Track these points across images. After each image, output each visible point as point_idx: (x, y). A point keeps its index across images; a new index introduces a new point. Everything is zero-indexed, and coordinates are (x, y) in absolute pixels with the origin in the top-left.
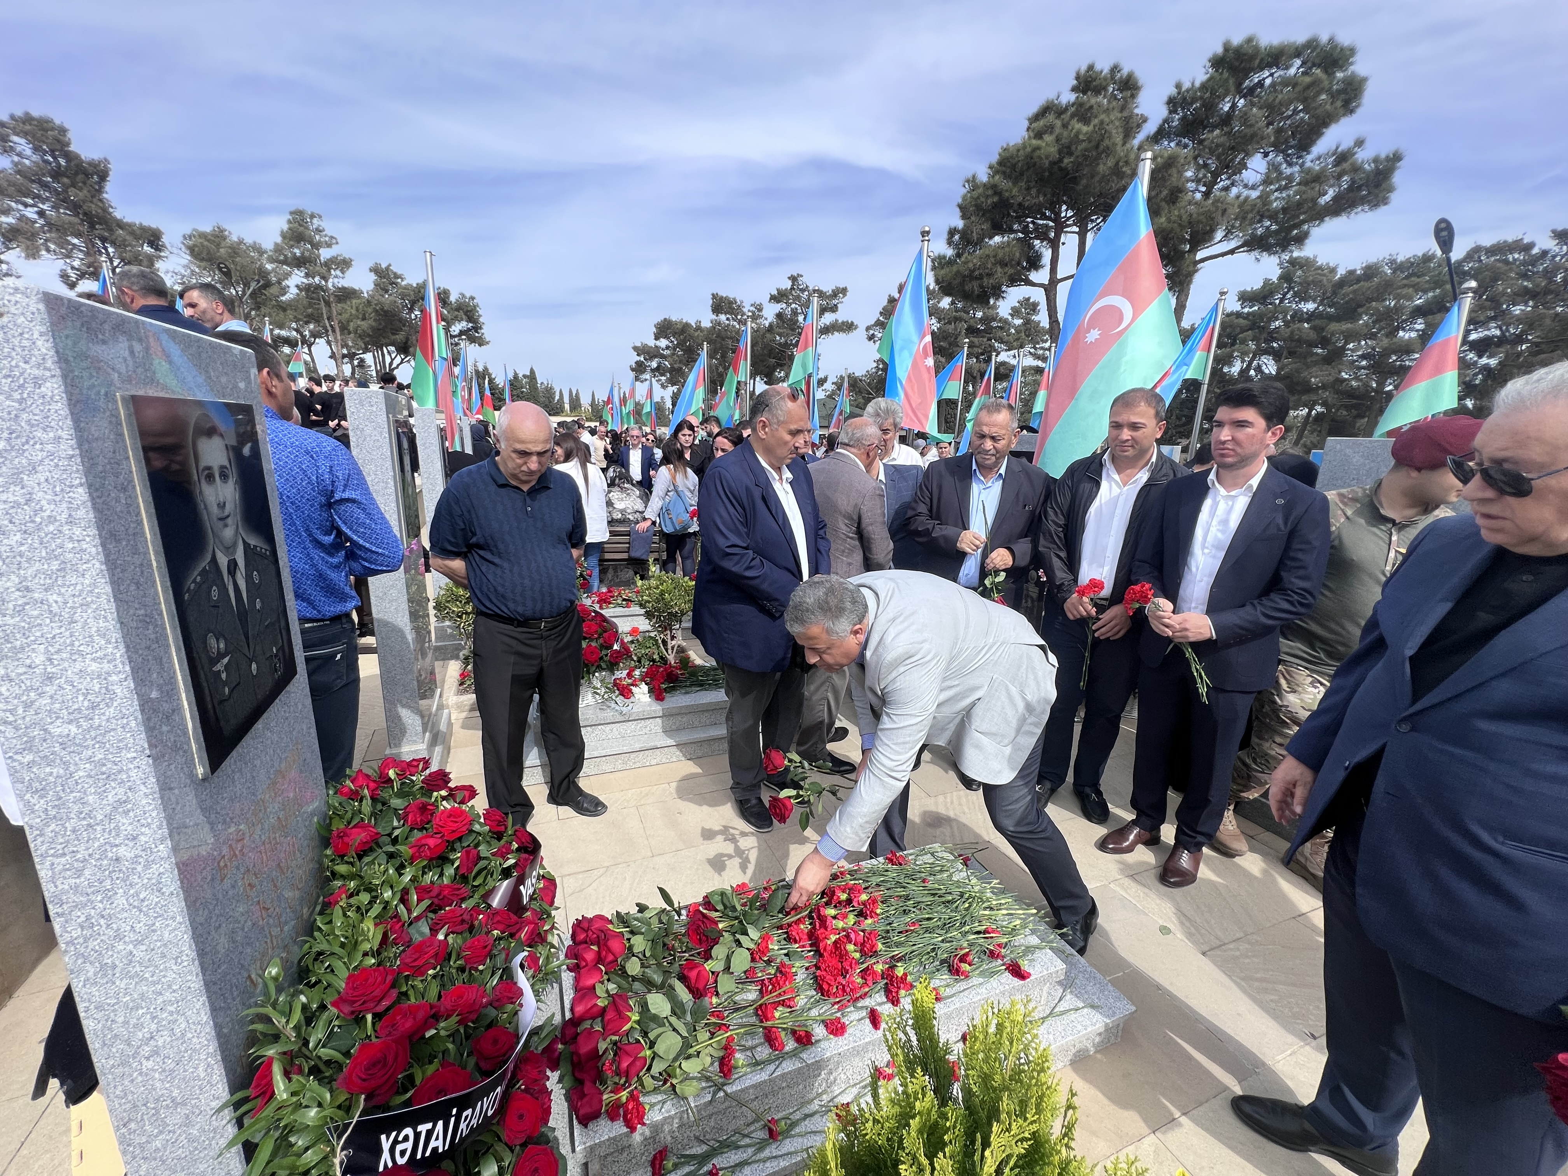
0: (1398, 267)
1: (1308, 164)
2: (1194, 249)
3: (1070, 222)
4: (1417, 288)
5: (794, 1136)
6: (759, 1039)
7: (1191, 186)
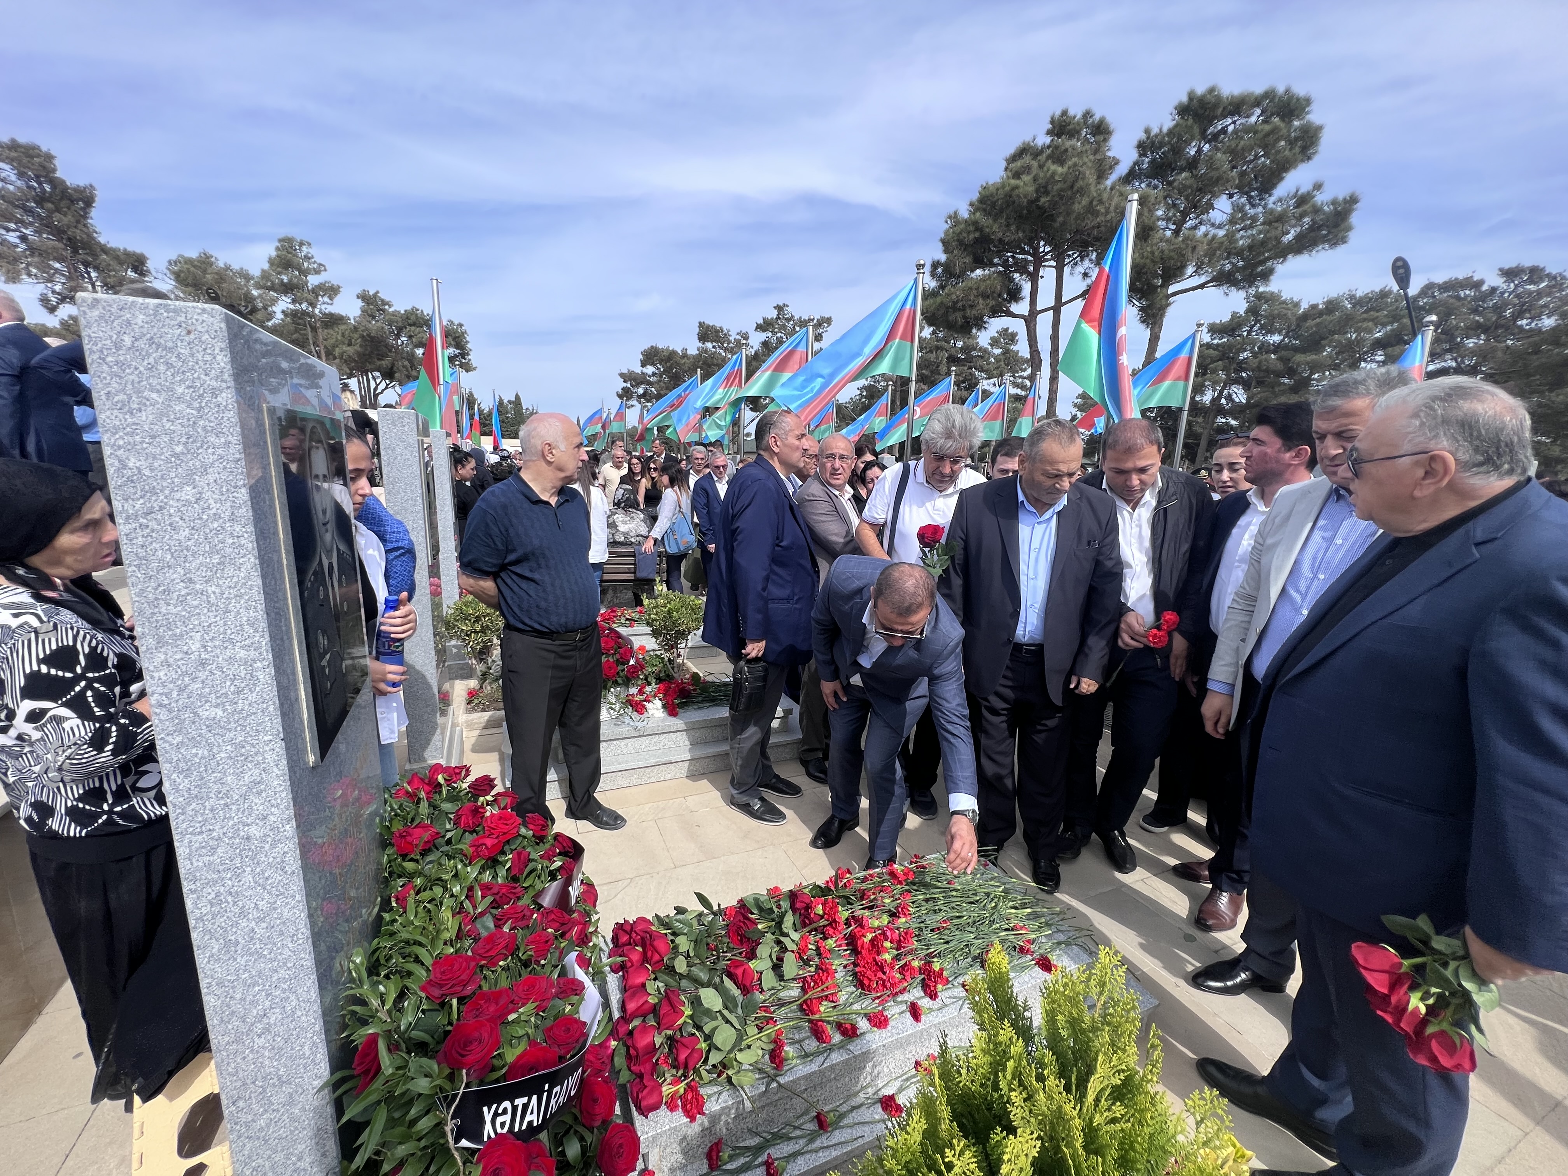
0: (1357, 302)
1: (1271, 206)
2: (1166, 284)
3: (1049, 257)
4: (1376, 322)
5: (843, 1127)
6: (806, 1033)
7: (1162, 224)
